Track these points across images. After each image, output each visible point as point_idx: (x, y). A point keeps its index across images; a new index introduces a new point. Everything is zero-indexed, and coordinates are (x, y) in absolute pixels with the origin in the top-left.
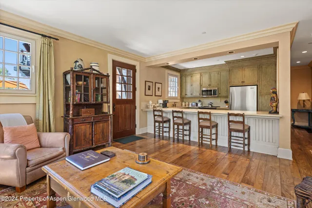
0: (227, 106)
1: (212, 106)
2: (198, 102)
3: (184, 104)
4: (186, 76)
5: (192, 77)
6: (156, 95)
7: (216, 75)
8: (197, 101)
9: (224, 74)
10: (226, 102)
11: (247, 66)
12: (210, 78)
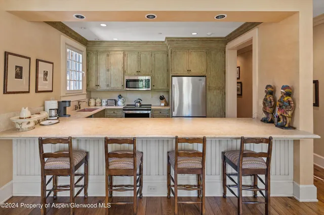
0: (163, 104)
1: (141, 105)
2: (117, 98)
3: (92, 102)
4: (97, 53)
5: (108, 55)
6: (39, 90)
7: (149, 57)
8: (115, 96)
9: (160, 56)
10: (162, 98)
11: (193, 49)
12: (139, 60)
